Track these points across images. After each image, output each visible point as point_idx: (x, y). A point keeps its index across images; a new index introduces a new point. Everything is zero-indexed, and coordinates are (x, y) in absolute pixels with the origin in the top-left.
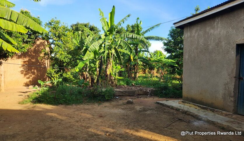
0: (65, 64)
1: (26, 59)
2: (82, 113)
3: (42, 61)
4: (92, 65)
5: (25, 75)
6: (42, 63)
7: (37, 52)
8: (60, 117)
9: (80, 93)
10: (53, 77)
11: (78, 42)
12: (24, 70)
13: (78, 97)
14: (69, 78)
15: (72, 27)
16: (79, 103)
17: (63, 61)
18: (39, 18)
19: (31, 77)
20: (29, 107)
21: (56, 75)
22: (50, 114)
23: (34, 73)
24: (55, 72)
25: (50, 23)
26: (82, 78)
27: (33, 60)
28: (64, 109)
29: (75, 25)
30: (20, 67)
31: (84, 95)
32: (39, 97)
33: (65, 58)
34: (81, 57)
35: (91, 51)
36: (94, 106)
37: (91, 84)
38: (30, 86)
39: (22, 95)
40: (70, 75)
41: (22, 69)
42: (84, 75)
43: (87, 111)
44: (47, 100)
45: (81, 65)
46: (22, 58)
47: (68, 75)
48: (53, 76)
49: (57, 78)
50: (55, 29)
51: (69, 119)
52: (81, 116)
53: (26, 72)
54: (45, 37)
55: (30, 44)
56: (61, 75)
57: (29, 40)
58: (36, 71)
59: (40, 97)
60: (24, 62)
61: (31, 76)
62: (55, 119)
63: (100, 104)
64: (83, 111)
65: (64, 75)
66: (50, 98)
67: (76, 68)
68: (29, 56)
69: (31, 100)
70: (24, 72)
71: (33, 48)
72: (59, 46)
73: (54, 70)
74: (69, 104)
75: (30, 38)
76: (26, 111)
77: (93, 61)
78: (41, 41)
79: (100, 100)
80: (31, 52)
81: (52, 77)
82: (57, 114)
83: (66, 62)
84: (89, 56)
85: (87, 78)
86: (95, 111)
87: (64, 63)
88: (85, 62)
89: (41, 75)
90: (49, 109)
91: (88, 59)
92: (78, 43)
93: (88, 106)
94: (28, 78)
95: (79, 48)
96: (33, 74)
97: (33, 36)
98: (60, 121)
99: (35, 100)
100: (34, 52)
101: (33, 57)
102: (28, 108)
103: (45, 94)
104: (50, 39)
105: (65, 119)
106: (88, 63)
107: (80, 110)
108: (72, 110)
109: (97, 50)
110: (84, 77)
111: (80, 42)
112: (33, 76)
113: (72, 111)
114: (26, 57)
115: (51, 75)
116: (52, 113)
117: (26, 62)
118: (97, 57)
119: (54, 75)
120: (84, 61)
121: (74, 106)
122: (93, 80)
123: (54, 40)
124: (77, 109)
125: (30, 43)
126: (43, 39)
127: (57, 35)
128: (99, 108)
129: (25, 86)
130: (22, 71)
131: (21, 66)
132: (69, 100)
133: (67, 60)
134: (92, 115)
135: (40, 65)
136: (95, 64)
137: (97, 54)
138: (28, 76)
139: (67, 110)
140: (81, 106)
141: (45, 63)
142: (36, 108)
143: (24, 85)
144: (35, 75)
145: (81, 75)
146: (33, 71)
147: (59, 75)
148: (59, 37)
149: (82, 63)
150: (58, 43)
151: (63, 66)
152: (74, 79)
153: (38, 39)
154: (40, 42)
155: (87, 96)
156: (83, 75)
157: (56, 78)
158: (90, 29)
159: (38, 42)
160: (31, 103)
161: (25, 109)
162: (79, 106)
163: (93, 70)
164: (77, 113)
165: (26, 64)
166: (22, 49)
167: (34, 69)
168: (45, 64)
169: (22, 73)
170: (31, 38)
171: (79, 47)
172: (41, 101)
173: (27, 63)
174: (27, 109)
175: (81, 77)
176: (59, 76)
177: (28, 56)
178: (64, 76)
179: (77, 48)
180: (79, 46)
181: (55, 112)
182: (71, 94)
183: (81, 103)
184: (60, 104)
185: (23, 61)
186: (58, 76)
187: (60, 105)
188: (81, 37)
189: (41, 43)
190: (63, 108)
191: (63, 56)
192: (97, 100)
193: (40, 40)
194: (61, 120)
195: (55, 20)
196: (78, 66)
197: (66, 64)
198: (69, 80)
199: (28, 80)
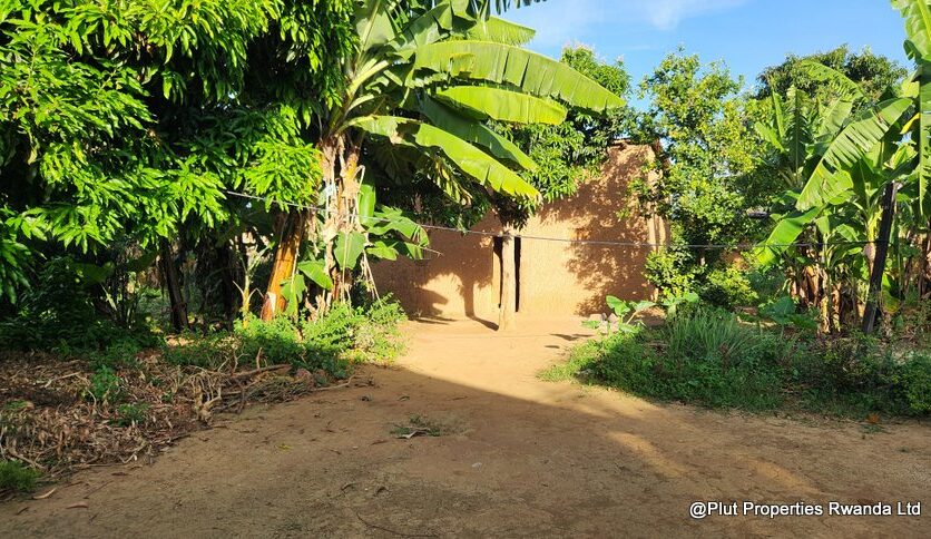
0: (713, 234)
1: (585, 221)
2: (763, 459)
3: (636, 225)
4: (847, 232)
5: (582, 275)
6: (636, 230)
7: (617, 191)
8: (659, 463)
9: (770, 359)
10: (670, 286)
11: (782, 134)
12: (577, 258)
13: (761, 379)
14: (733, 292)
15: (764, 79)
16: (761, 408)
17: (705, 219)
18: (620, 63)
19: (600, 285)
20: (564, 395)
21: (678, 279)
22: (624, 438)
23: (607, 270)
24: (676, 264)
25: (660, 76)
26: (798, 293)
27: (607, 224)
28: (685, 427)
29: (779, 69)
30: (567, 249)
31: (788, 373)
32: (600, 362)
33: (716, 206)
34: (787, 199)
35: (839, 167)
36: (840, 437)
37: (841, 321)
38: (592, 316)
39: (557, 347)
40: (740, 279)
41: (571, 255)
42: (808, 278)
43: (796, 453)
44: (628, 376)
45: (784, 233)
46: (570, 217)
47: (732, 277)
48: (669, 281)
49: (683, 290)
50: (676, 93)
51: (692, 478)
52: (754, 473)
53: (584, 264)
54: (639, 132)
55: (591, 164)
56: (701, 278)
57: (589, 150)
58: (613, 263)
59: (605, 360)
60: (578, 230)
61: (600, 280)
62: (633, 467)
63: (875, 427)
64: (771, 450)
65: (715, 279)
66: (638, 369)
67: (759, 250)
68: (593, 209)
69: (576, 368)
70: (578, 266)
71: (604, 180)
72: (691, 162)
73: (673, 257)
74: (711, 405)
75: (590, 145)
76: (547, 407)
77: (850, 215)
78: (632, 149)
79: (876, 408)
80: (599, 193)
81: (665, 284)
82: (652, 444)
83: (720, 225)
84: (824, 190)
85: (821, 291)
86: (836, 465)
87: (710, 227)
88: (803, 220)
89: (630, 277)
90: (627, 413)
91: (820, 205)
92: (778, 138)
93: (804, 428)
94: (590, 287)
95: (786, 162)
96: (605, 274)
97: (600, 137)
98: (654, 479)
99: (589, 370)
100: (608, 195)
101: (605, 212)
102: (557, 396)
103: (622, 352)
104: (658, 136)
105: (676, 474)
106: (823, 224)
107: (759, 445)
108: (721, 438)
109: (873, 157)
110: (809, 290)
111: (788, 134)
112: (605, 280)
113: (718, 442)
114: (582, 214)
115: (661, 277)
116: (632, 433)
117: (582, 229)
118: (870, 193)
119: (671, 276)
120: (800, 214)
121: (736, 417)
122: (848, 302)
123: (673, 139)
124: (746, 437)
125: (593, 161)
126: (635, 140)
127: (685, 115)
128: (864, 450)
129: (581, 314)
130: (573, 261)
131: (568, 244)
132: (716, 387)
133: (720, 215)
134: (818, 485)
135: (630, 238)
136: (861, 228)
137: (873, 178)
138: (588, 280)
139: (700, 431)
140: (771, 424)
141: (646, 233)
142: (583, 403)
143: (578, 310)
144: (612, 277)
145: (794, 279)
146: (604, 261)
147: (692, 276)
148: (691, 123)
149: (791, 226)
150: (685, 148)
151: (705, 240)
152: (755, 294)
153: (621, 144)
154: (629, 153)
155: (803, 377)
156: (802, 279)
157: (678, 290)
158: (847, 75)
159: (623, 157)
160: (574, 380)
161: (547, 401)
162: (757, 423)
163: (851, 258)
164: (738, 454)
165: (584, 238)
166: (560, 183)
167: (610, 254)
168: (644, 237)
169: (572, 270)
170: (595, 144)
171: (783, 157)
172: (606, 379)
173: (587, 233)
174: (555, 404)
175: (794, 286)
176: (690, 280)
177: (588, 209)
178: (714, 281)
179: (775, 160)
180: (782, 150)
181: (644, 434)
182: (730, 362)
183: (773, 408)
184: (677, 399)
185: (576, 227)
186: (686, 282)
187: (677, 405)
188: (797, 113)
189: (632, 158)
190: (686, 420)
191: (707, 200)
192: (861, 405)
193: (629, 147)
194: (657, 475)
195: (678, 57)
196: (771, 240)
197: (720, 234)
198: (734, 298)
199: (590, 294)
